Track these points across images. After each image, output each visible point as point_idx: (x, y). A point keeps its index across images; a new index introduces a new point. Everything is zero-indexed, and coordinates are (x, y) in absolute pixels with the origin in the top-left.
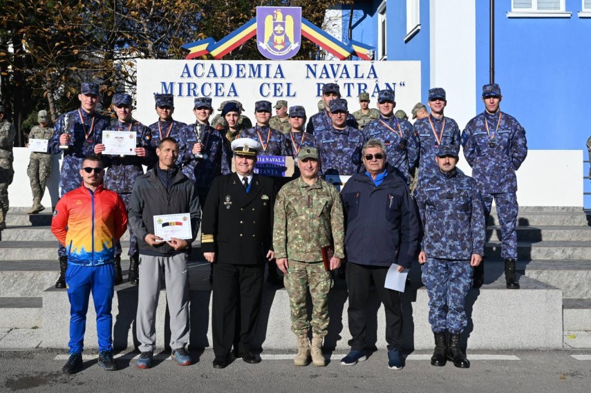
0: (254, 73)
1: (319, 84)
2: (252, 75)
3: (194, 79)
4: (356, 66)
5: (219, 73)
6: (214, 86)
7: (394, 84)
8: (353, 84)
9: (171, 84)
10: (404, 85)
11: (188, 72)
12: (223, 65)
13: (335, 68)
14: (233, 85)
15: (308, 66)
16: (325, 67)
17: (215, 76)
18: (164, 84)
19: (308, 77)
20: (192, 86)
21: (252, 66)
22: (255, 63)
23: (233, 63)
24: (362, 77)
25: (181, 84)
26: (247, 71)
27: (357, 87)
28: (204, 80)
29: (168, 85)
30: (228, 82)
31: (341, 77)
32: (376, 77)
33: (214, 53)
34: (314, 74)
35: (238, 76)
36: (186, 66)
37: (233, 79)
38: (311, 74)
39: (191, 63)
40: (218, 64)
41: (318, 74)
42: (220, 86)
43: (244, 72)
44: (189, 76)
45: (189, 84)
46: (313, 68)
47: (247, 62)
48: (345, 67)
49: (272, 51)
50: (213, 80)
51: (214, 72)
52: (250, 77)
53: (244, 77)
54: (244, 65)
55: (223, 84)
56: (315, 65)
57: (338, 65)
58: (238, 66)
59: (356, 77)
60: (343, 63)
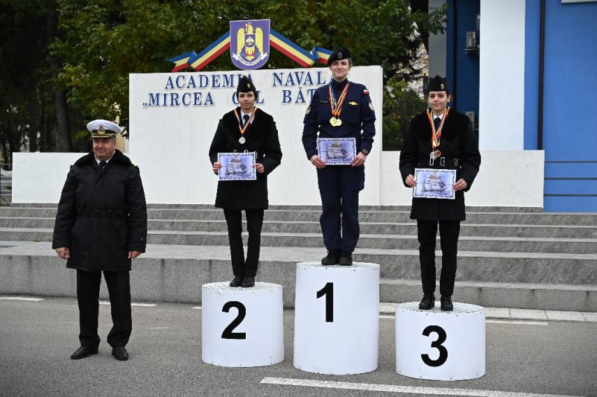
0: (228, 83)
1: (285, 91)
2: (226, 85)
3: (176, 90)
4: (319, 73)
5: (198, 84)
6: (193, 96)
9: (158, 95)
11: (171, 84)
12: (201, 76)
13: (300, 76)
14: (209, 95)
15: (275, 74)
16: (290, 75)
17: (194, 86)
18: (151, 95)
19: (274, 85)
20: (175, 97)
21: (225, 76)
22: (229, 73)
23: (209, 74)
25: (165, 95)
26: (222, 81)
28: (185, 90)
29: (154, 96)
30: (205, 92)
31: (305, 84)
33: (194, 65)
34: (280, 82)
35: (214, 86)
36: (170, 79)
37: (209, 89)
38: (277, 83)
39: (174, 75)
40: (196, 75)
41: (284, 82)
42: (198, 95)
43: (219, 82)
44: (173, 87)
45: (172, 94)
46: (280, 76)
47: (221, 73)
48: (309, 74)
49: (244, 62)
50: (192, 91)
51: (193, 83)
52: (224, 86)
53: (219, 86)
54: (218, 76)
55: (200, 93)
56: (281, 73)
57: (303, 72)
58: (214, 76)
59: (319, 83)
60: (306, 71)
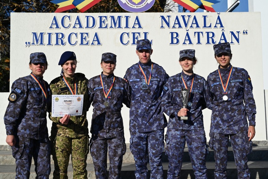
0: (115, 24)
1: (172, 33)
2: (113, 26)
3: (62, 30)
4: (205, 17)
5: (84, 24)
6: (79, 36)
7: (238, 32)
8: (202, 33)
9: (41, 34)
10: (246, 33)
11: (56, 24)
12: (88, 17)
13: (186, 19)
14: (96, 35)
15: (163, 17)
16: (177, 18)
17: (81, 27)
18: (35, 34)
19: (162, 27)
20: (60, 36)
21: (113, 17)
22: (116, 15)
23: (96, 15)
24: (210, 26)
25: (50, 34)
26: (109, 22)
27: (205, 35)
28: (71, 30)
29: (38, 35)
30: (92, 32)
31: (191, 27)
32: (222, 26)
33: (80, 6)
34: (168, 24)
35: (101, 27)
36: (55, 18)
37: (96, 29)
38: (165, 25)
39: (59, 16)
40: (83, 16)
41: (172, 24)
42: (85, 35)
43: (106, 23)
44: (57, 27)
45: (57, 34)
46: (167, 19)
47: (109, 15)
48: (195, 18)
49: (130, 5)
50: (79, 31)
51: (80, 23)
52: (111, 27)
53: (106, 27)
54: (106, 17)
55: (87, 34)
56: (169, 16)
57: (189, 16)
58: (101, 17)
59: (205, 26)
60: (193, 14)
